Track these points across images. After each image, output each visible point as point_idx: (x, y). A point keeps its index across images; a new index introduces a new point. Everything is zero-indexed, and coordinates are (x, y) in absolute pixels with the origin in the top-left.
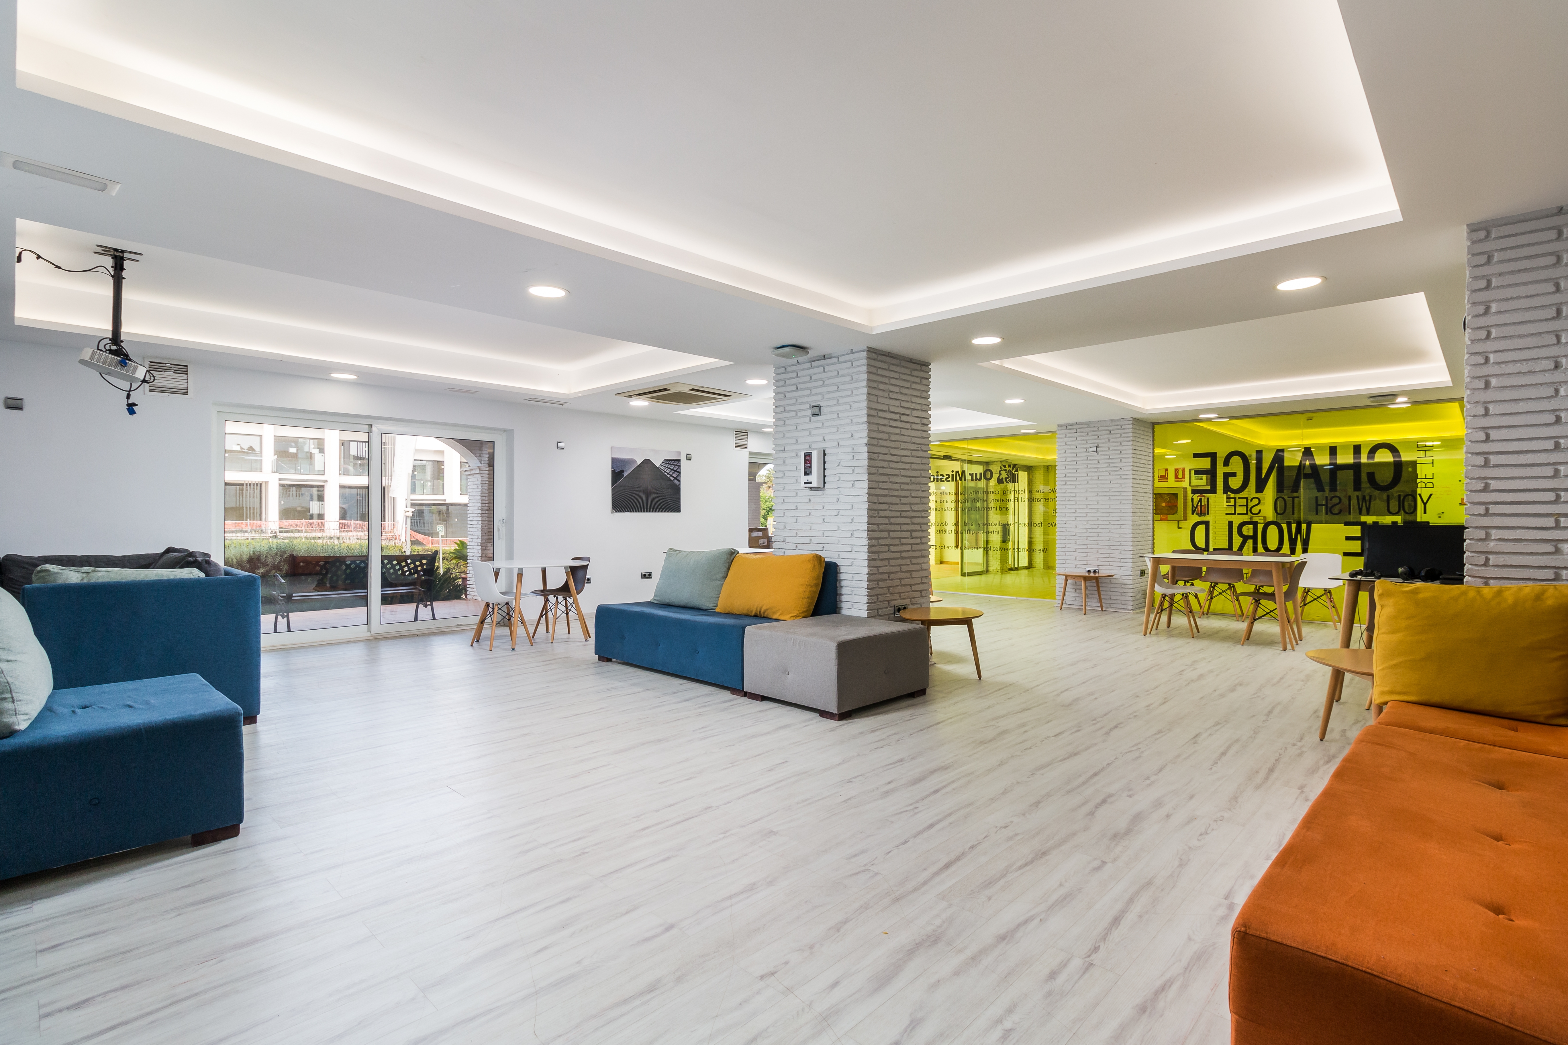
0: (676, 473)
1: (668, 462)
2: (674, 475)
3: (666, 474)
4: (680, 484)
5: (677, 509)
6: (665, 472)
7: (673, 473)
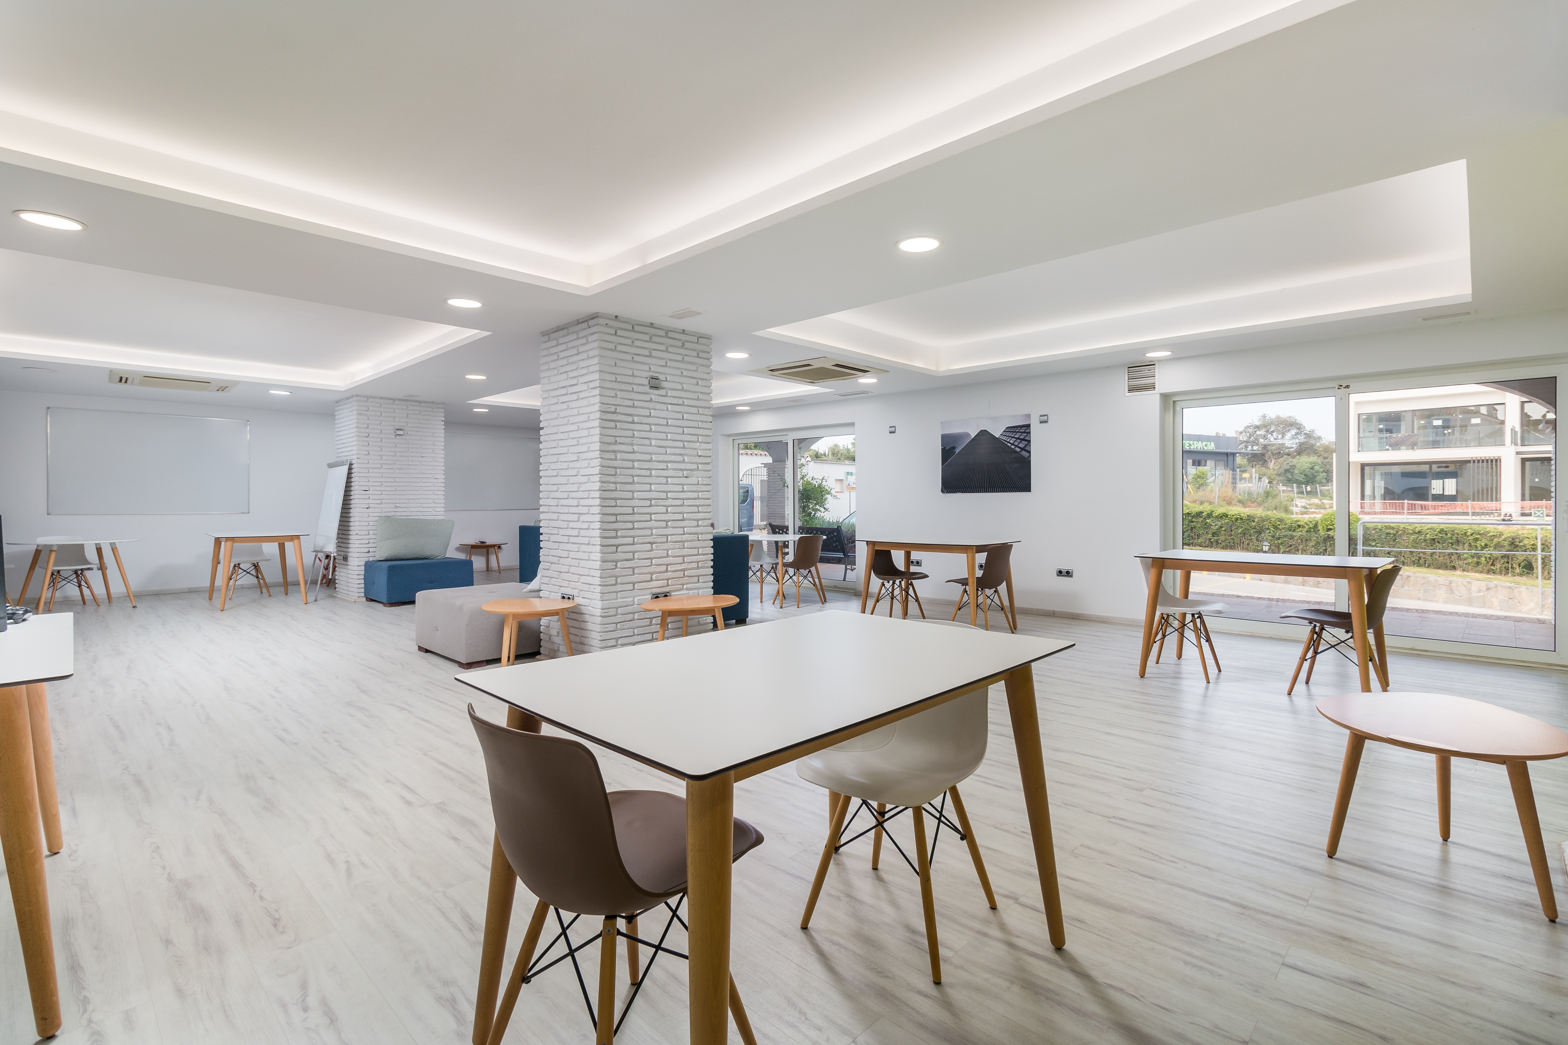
0: (1023, 442)
1: (1011, 430)
2: (1021, 445)
3: (1009, 445)
4: (1030, 456)
5: (1027, 488)
6: (1009, 442)
7: (1019, 443)
